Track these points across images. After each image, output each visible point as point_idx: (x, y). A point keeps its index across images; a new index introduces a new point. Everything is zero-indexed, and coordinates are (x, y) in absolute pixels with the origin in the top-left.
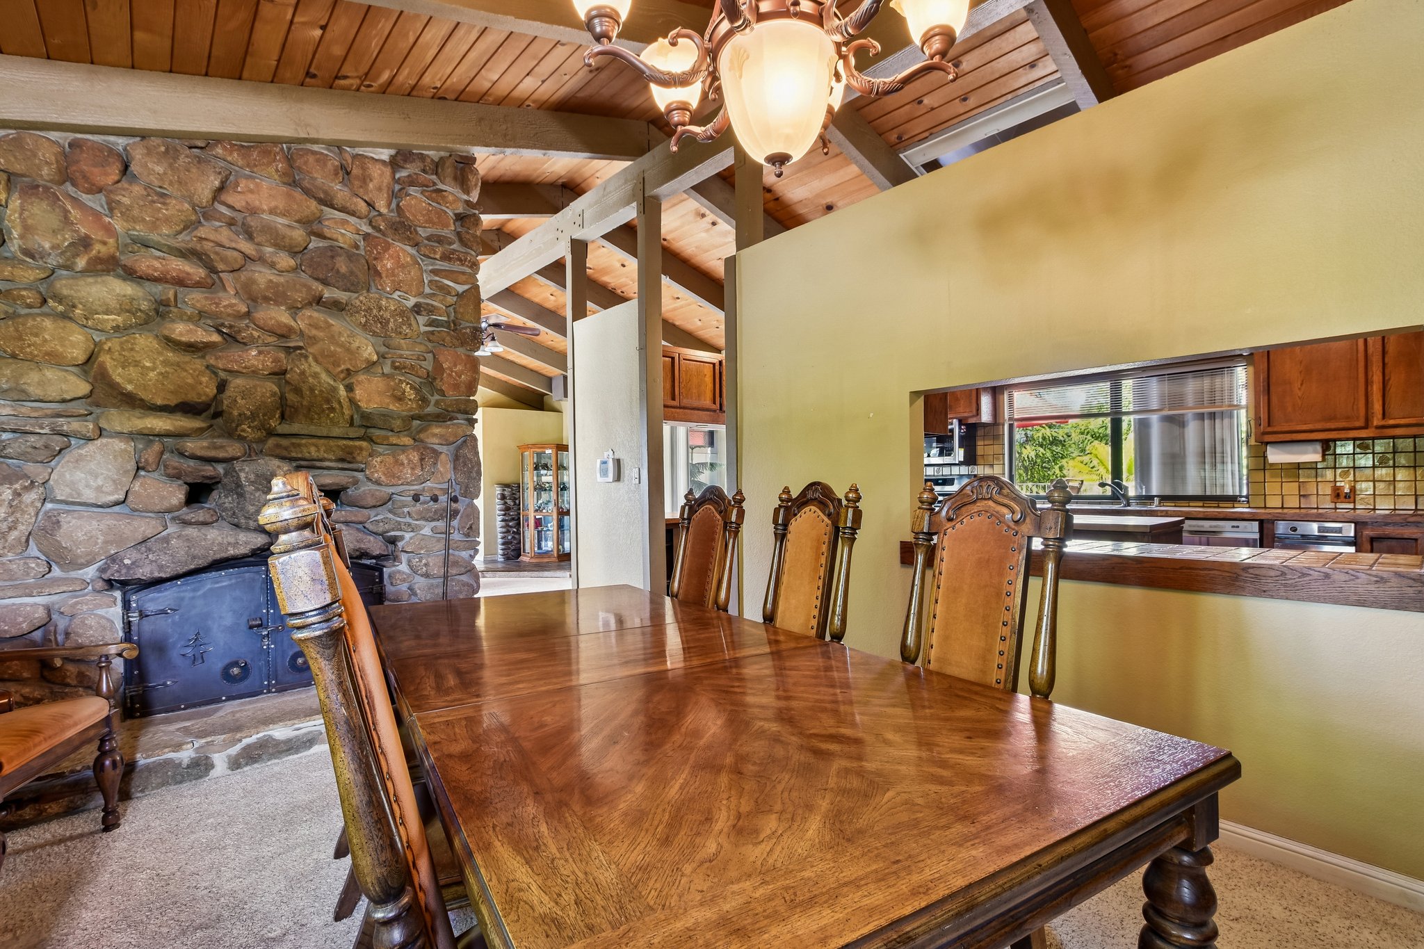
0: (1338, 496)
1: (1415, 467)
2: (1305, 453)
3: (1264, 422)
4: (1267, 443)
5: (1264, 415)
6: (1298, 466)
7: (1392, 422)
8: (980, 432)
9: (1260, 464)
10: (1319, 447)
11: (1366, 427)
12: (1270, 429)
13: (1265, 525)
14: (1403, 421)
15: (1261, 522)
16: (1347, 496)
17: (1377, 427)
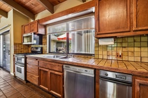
0: (118, 56)
1: (141, 47)
2: (109, 42)
3: (98, 31)
4: (99, 38)
5: (97, 28)
6: (107, 46)
7: (140, 28)
8: (43, 37)
9: (97, 45)
10: (113, 39)
11: (129, 31)
12: (99, 33)
13: (97, 71)
14: (144, 28)
15: (95, 70)
16: (120, 56)
17: (134, 31)
